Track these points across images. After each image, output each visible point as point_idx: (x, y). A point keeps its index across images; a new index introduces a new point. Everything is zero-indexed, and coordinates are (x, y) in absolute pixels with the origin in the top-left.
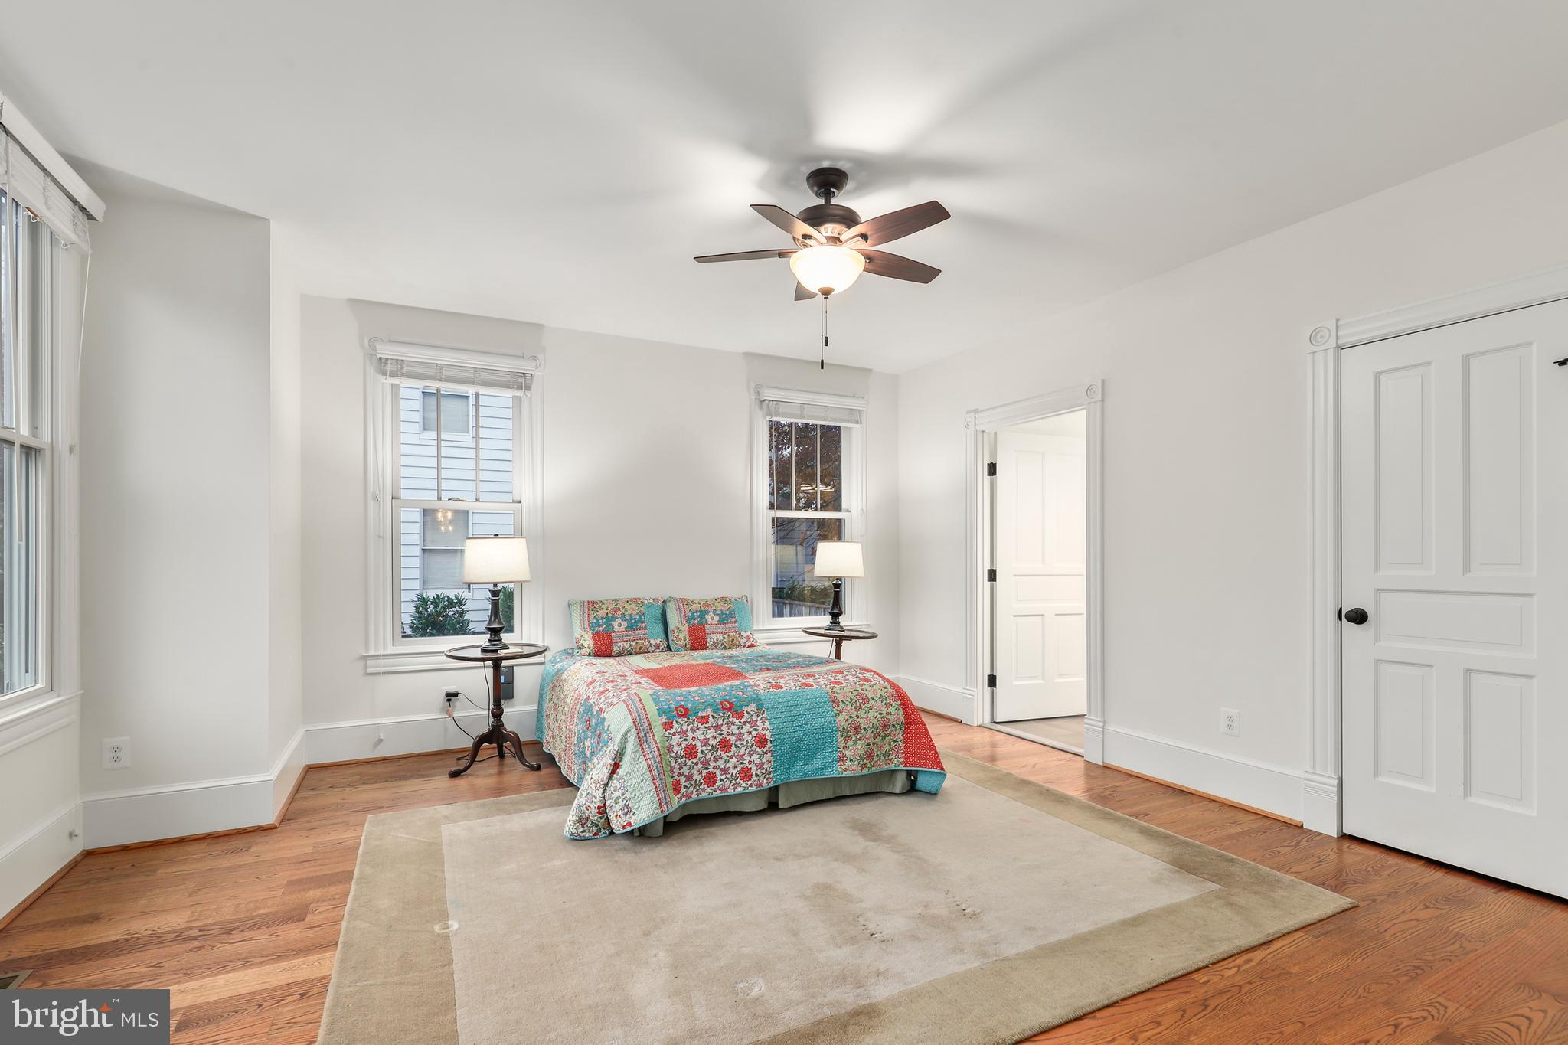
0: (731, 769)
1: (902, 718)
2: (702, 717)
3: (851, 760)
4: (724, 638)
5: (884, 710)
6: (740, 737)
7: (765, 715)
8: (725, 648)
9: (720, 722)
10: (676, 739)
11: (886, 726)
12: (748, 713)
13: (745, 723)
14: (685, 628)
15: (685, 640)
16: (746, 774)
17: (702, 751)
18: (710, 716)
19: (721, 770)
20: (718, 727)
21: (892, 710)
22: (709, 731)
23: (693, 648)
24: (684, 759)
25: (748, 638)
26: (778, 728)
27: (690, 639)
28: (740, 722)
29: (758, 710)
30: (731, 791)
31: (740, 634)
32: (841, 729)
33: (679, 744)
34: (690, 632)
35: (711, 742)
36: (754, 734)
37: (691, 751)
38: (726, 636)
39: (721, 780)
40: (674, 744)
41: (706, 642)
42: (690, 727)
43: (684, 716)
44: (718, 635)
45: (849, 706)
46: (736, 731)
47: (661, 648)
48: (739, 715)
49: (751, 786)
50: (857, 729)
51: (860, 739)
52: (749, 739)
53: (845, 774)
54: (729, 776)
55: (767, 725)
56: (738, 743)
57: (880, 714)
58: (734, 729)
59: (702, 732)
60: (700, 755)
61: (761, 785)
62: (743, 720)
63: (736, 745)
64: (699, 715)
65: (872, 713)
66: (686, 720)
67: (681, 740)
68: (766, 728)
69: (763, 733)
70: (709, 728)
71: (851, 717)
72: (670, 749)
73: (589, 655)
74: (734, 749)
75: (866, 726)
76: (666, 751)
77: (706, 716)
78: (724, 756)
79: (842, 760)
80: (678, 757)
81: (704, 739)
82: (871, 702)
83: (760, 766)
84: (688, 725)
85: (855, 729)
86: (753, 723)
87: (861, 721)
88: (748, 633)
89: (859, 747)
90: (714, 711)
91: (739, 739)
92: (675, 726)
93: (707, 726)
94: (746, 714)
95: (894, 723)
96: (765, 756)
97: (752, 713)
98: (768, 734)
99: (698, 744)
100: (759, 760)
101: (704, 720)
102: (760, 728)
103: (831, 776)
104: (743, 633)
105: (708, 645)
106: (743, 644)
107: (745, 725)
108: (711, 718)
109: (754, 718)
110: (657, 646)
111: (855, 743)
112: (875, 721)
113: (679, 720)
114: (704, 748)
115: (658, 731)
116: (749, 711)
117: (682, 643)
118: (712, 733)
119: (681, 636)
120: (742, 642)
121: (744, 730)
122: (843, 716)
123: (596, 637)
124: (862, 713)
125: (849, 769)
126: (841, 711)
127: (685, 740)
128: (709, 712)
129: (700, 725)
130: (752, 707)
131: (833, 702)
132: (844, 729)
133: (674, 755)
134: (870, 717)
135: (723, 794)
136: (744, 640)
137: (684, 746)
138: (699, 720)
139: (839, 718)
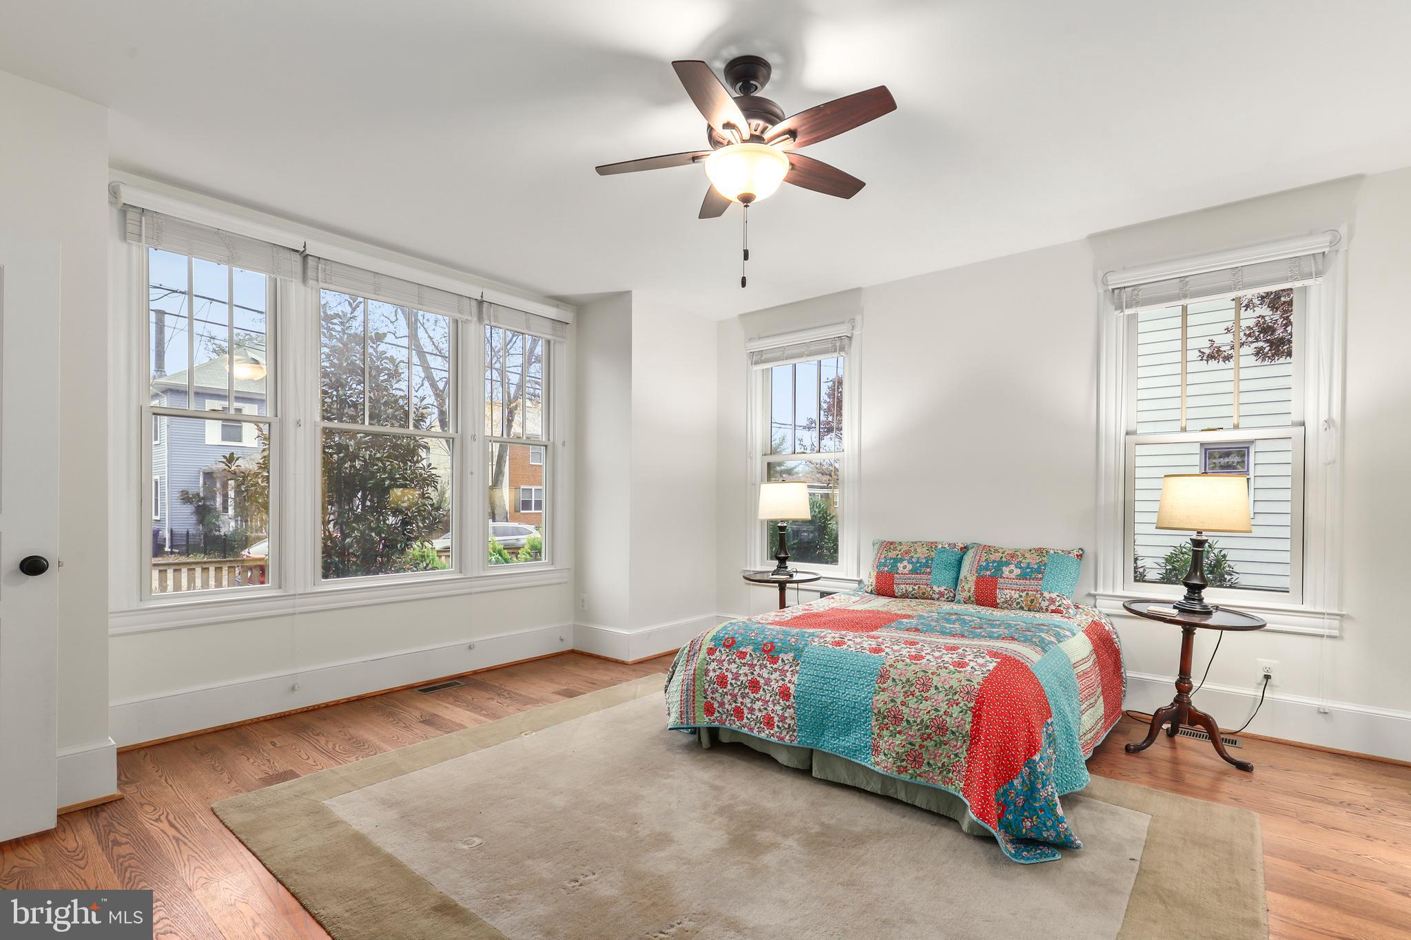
0: (757, 711)
1: (968, 727)
2: (741, 652)
3: (885, 755)
4: (1021, 596)
5: (943, 707)
6: (768, 682)
7: (798, 668)
8: (1022, 608)
9: (724, 657)
10: (714, 665)
11: (942, 729)
12: (783, 661)
13: (775, 670)
14: (972, 579)
15: (969, 591)
16: (769, 723)
17: (731, 684)
18: (748, 654)
19: (749, 709)
20: (752, 666)
21: (955, 710)
22: (743, 667)
23: (980, 602)
24: (715, 686)
25: (1052, 601)
26: (804, 686)
27: (975, 591)
28: (772, 667)
29: (793, 660)
30: (755, 733)
31: (1042, 594)
32: (876, 711)
33: (714, 670)
34: (977, 583)
35: (742, 678)
36: (781, 683)
37: (722, 681)
38: (1024, 594)
39: (748, 719)
40: (711, 669)
41: (996, 597)
42: (728, 658)
43: (728, 647)
44: (1013, 592)
45: (899, 688)
46: (766, 675)
47: (946, 597)
48: (774, 660)
49: (773, 735)
50: (897, 719)
51: (900, 732)
52: (775, 687)
53: (877, 768)
54: (754, 717)
55: (795, 679)
56: (766, 687)
57: (936, 710)
58: (765, 673)
59: (736, 666)
60: (729, 687)
61: (782, 739)
62: (775, 666)
63: (764, 689)
64: (741, 649)
65: (926, 705)
66: (728, 651)
67: (717, 667)
68: (793, 681)
69: (789, 685)
70: (744, 665)
71: (892, 701)
72: (706, 672)
73: (871, 593)
74: (761, 692)
75: (911, 720)
76: (703, 673)
77: (744, 652)
78: (752, 696)
79: (876, 750)
80: (711, 682)
81: (736, 673)
82: (933, 691)
83: (783, 719)
84: (727, 656)
85: (895, 717)
86: (783, 672)
87: (905, 710)
88: (1054, 595)
89: (897, 743)
90: (754, 650)
91: (766, 684)
92: (718, 653)
93: (743, 661)
94: (780, 661)
95: (953, 729)
96: (788, 710)
97: (786, 662)
98: (792, 688)
99: (730, 676)
100: (781, 712)
101: (743, 655)
102: (787, 679)
103: (863, 764)
104: (1046, 594)
105: (998, 601)
106: (1044, 608)
107: (776, 671)
108: (748, 656)
109: (786, 667)
110: (941, 594)
111: (893, 735)
112: (926, 717)
113: (722, 649)
114: (734, 682)
115: (703, 654)
116: (785, 659)
117: (966, 594)
118: (745, 669)
119: (966, 588)
120: (1044, 604)
121: (773, 677)
122: (883, 696)
123: (880, 576)
124: (912, 702)
125: (881, 763)
126: (884, 690)
127: (720, 668)
128: (749, 649)
129: (737, 659)
130: (790, 656)
131: (881, 676)
132: (879, 712)
133: (708, 678)
134: (922, 710)
135: (749, 733)
136: (1047, 603)
137: (717, 673)
138: (738, 655)
139: (877, 698)
